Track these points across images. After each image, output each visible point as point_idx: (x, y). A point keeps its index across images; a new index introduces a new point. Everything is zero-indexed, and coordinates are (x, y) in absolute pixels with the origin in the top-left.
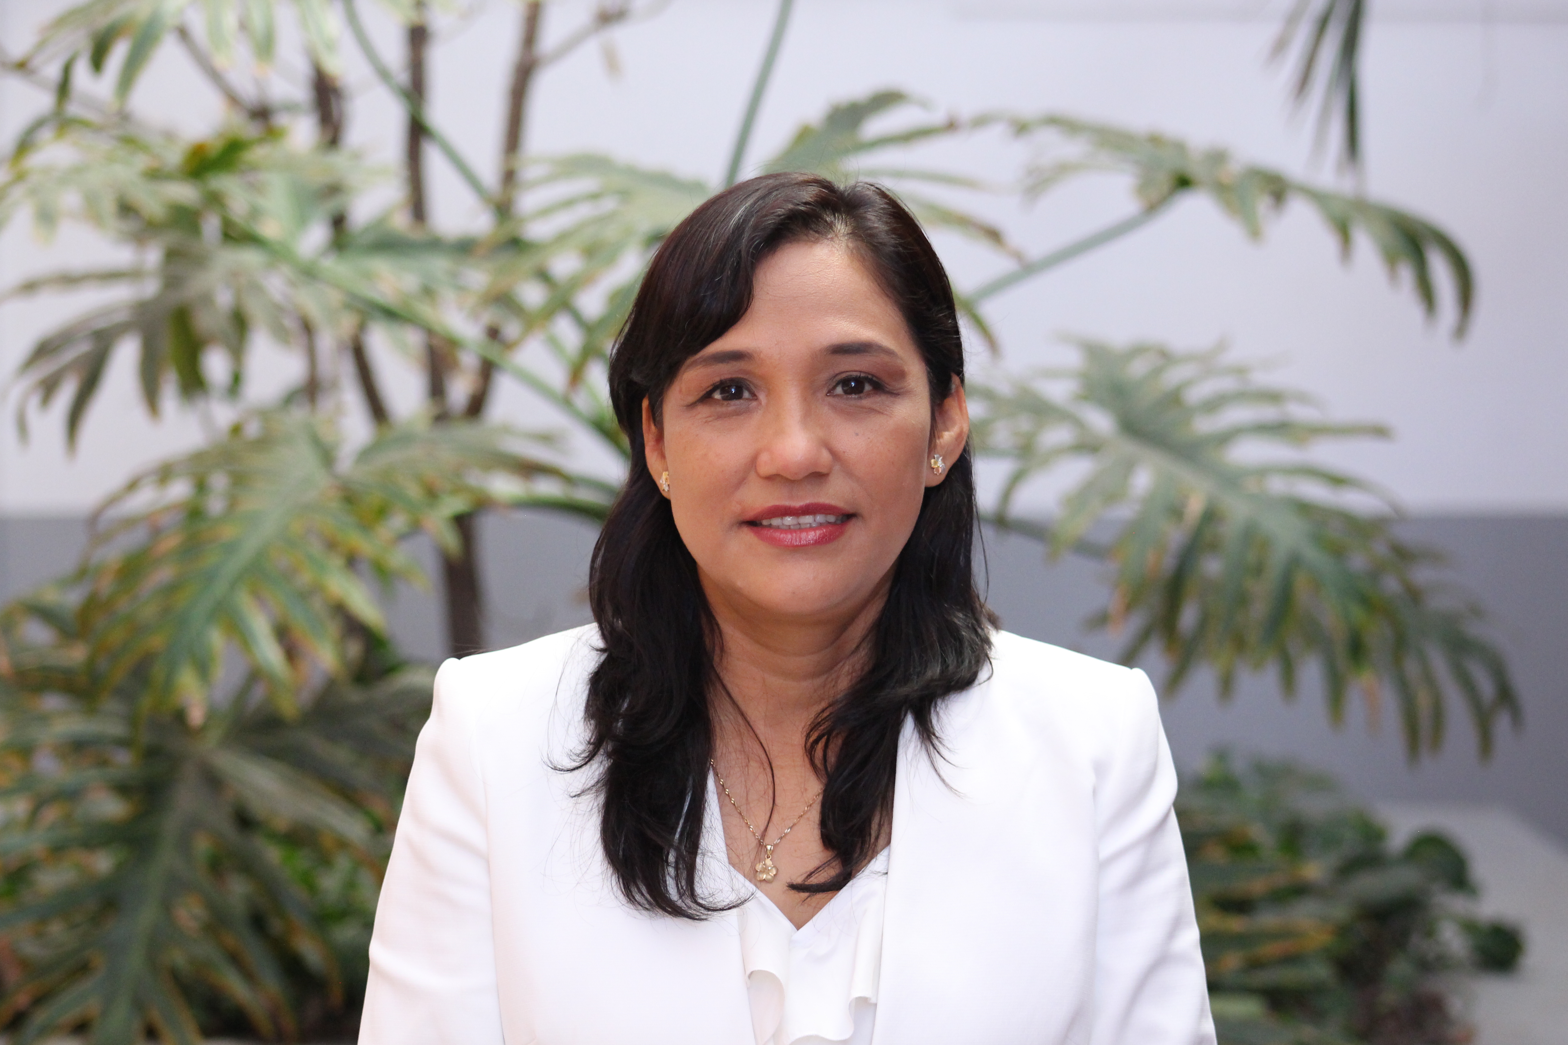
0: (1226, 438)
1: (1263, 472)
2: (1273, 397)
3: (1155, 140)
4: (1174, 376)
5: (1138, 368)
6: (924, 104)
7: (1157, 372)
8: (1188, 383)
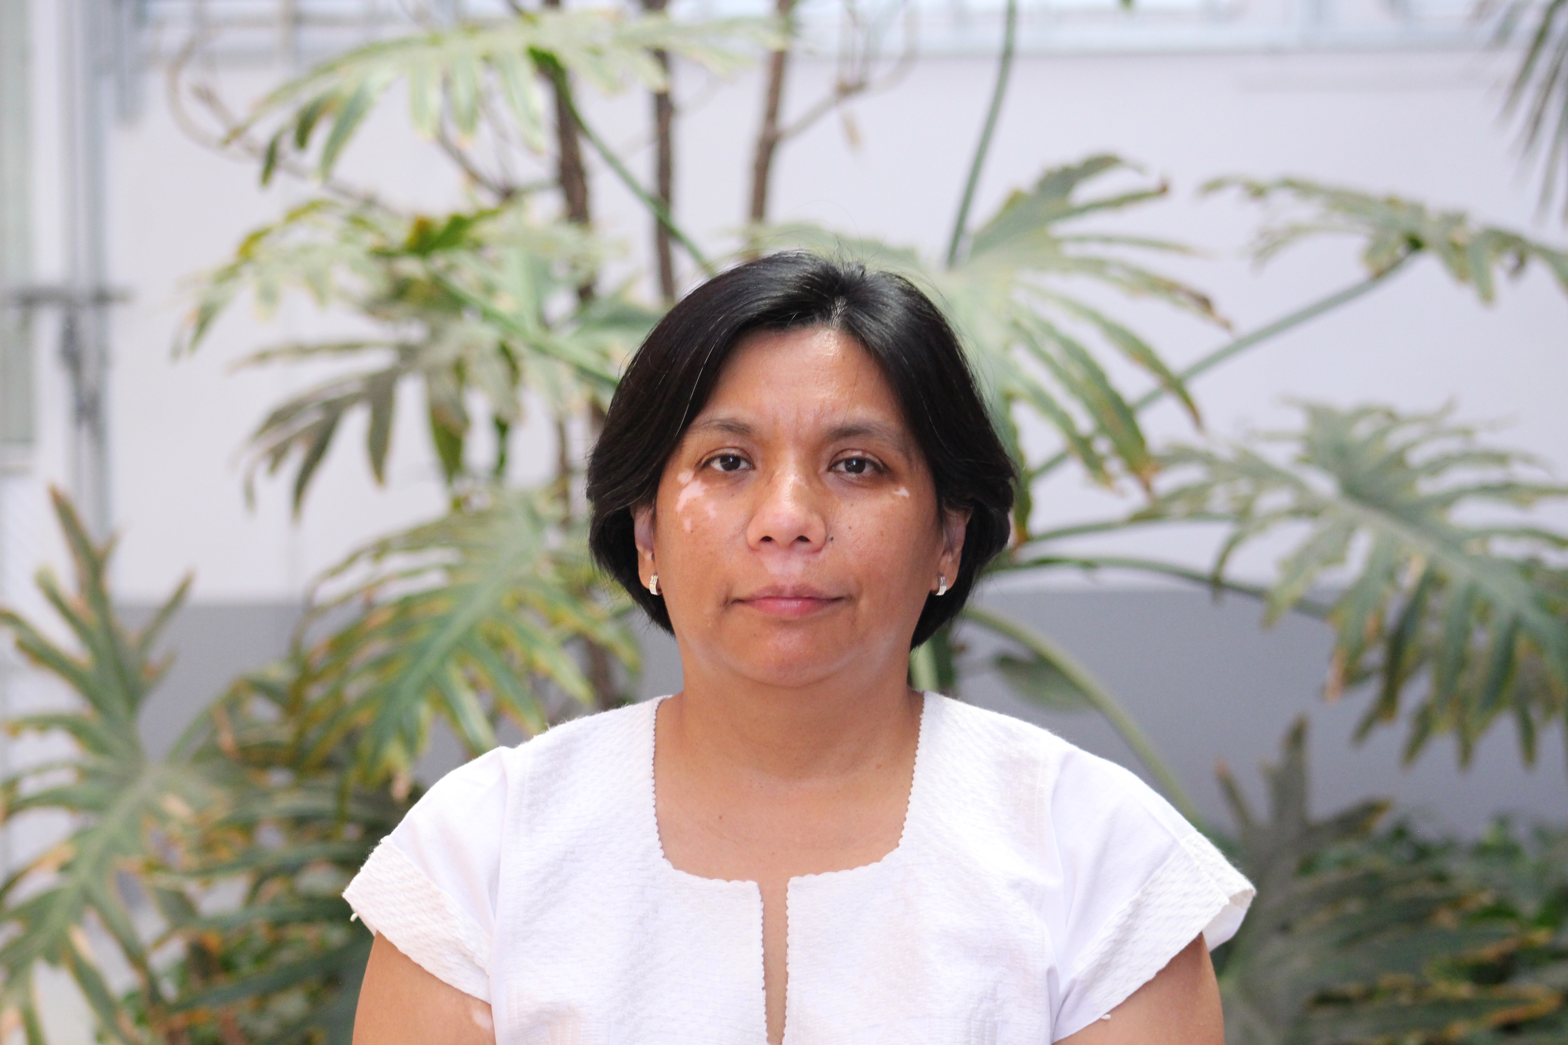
0: (1448, 500)
1: (1486, 534)
2: (1500, 458)
3: (1392, 202)
4: (1397, 438)
5: (1363, 430)
6: (1139, 169)
7: (1381, 434)
8: (1413, 444)
